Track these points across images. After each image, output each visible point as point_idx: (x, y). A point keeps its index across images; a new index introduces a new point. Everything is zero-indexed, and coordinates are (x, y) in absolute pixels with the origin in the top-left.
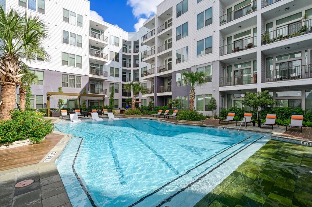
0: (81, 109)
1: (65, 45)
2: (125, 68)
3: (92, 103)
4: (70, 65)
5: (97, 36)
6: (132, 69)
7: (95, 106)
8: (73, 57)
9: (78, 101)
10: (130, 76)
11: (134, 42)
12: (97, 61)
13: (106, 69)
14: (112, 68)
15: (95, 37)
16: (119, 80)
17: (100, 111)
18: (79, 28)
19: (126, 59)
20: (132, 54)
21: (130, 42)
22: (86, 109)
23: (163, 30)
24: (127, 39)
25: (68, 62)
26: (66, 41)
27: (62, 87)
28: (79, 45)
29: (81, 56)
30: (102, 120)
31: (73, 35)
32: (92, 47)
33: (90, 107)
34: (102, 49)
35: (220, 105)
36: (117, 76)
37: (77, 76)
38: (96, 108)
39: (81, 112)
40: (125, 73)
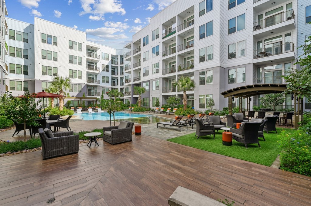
0: (82, 107)
1: (71, 64)
2: (113, 76)
3: (89, 102)
4: (74, 77)
5: (92, 54)
6: (119, 76)
7: (91, 105)
8: (76, 72)
9: (80, 102)
10: (118, 82)
11: (120, 56)
12: (92, 73)
13: (99, 78)
14: (103, 77)
15: (90, 56)
16: (109, 85)
17: (94, 107)
18: (79, 52)
19: (114, 69)
20: (119, 65)
21: (117, 56)
22: (85, 107)
23: (137, 52)
24: (115, 54)
25: (72, 75)
26: (71, 62)
27: (70, 92)
28: (80, 63)
29: (81, 71)
30: (94, 112)
31: (76, 57)
32: (88, 62)
33: (88, 105)
34: (96, 63)
35: (163, 103)
36: (107, 82)
37: (79, 85)
38: (92, 106)
39: (82, 108)
40: (114, 79)
